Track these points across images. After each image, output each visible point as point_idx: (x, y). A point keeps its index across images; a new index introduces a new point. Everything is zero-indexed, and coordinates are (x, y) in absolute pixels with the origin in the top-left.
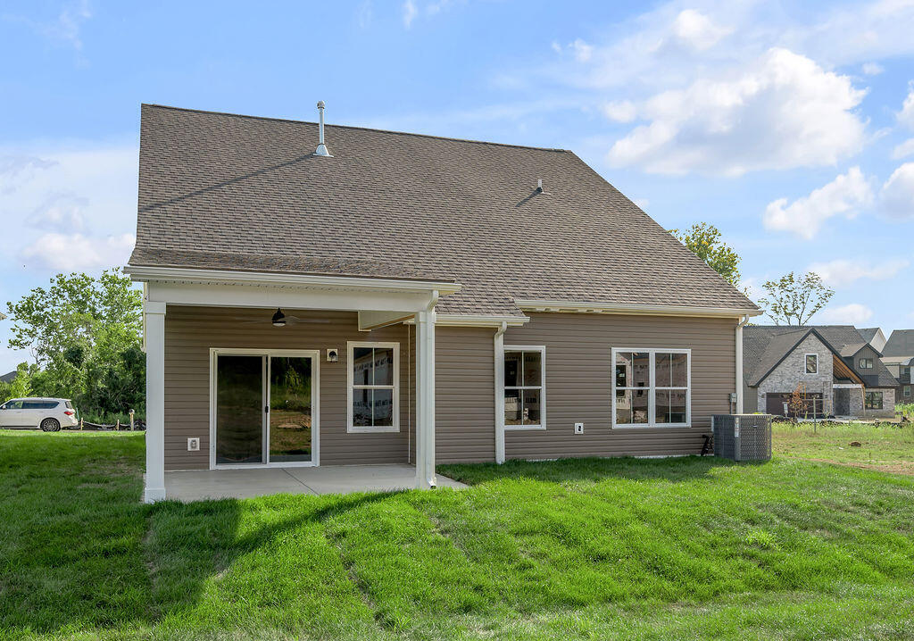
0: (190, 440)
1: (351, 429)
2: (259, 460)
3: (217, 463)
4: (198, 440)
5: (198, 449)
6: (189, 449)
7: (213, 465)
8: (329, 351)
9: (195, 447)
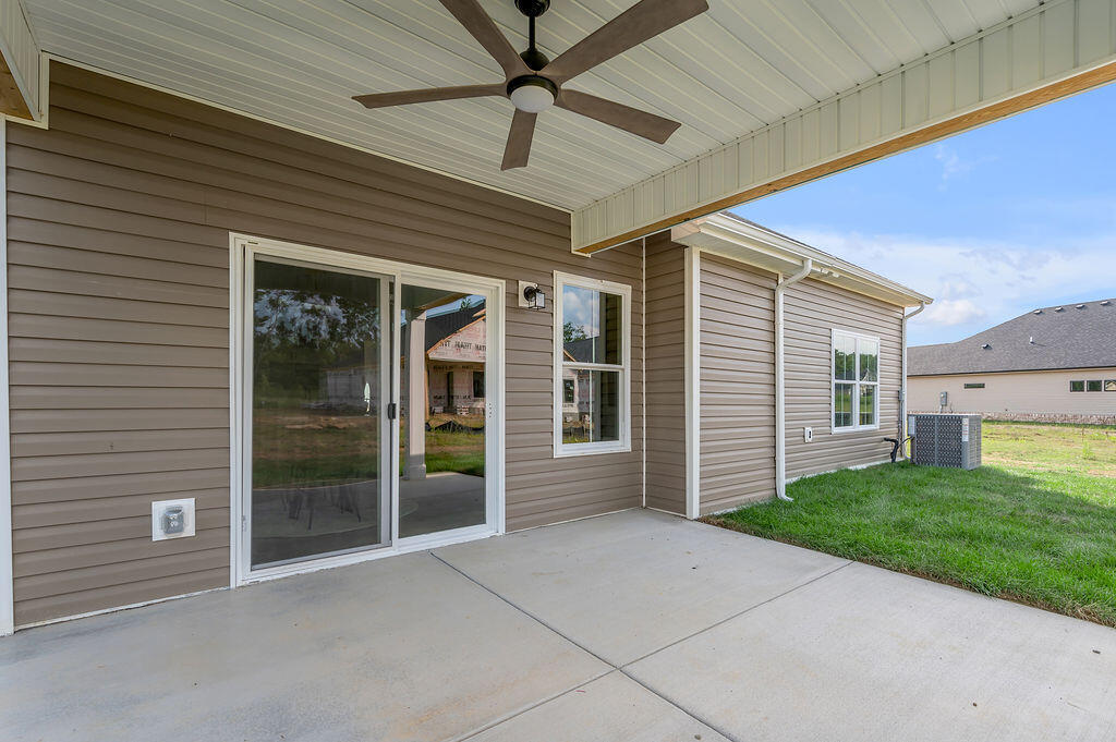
0: (159, 508)
1: (562, 450)
2: (371, 537)
3: (254, 563)
4: (188, 504)
5: (190, 530)
6: (158, 534)
7: (241, 570)
8: (523, 285)
9: (180, 529)
